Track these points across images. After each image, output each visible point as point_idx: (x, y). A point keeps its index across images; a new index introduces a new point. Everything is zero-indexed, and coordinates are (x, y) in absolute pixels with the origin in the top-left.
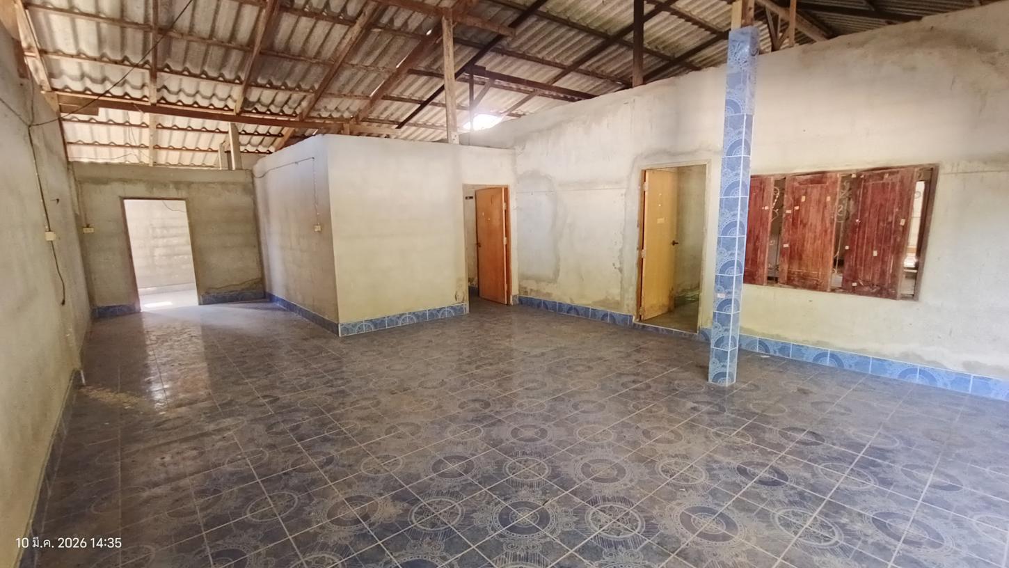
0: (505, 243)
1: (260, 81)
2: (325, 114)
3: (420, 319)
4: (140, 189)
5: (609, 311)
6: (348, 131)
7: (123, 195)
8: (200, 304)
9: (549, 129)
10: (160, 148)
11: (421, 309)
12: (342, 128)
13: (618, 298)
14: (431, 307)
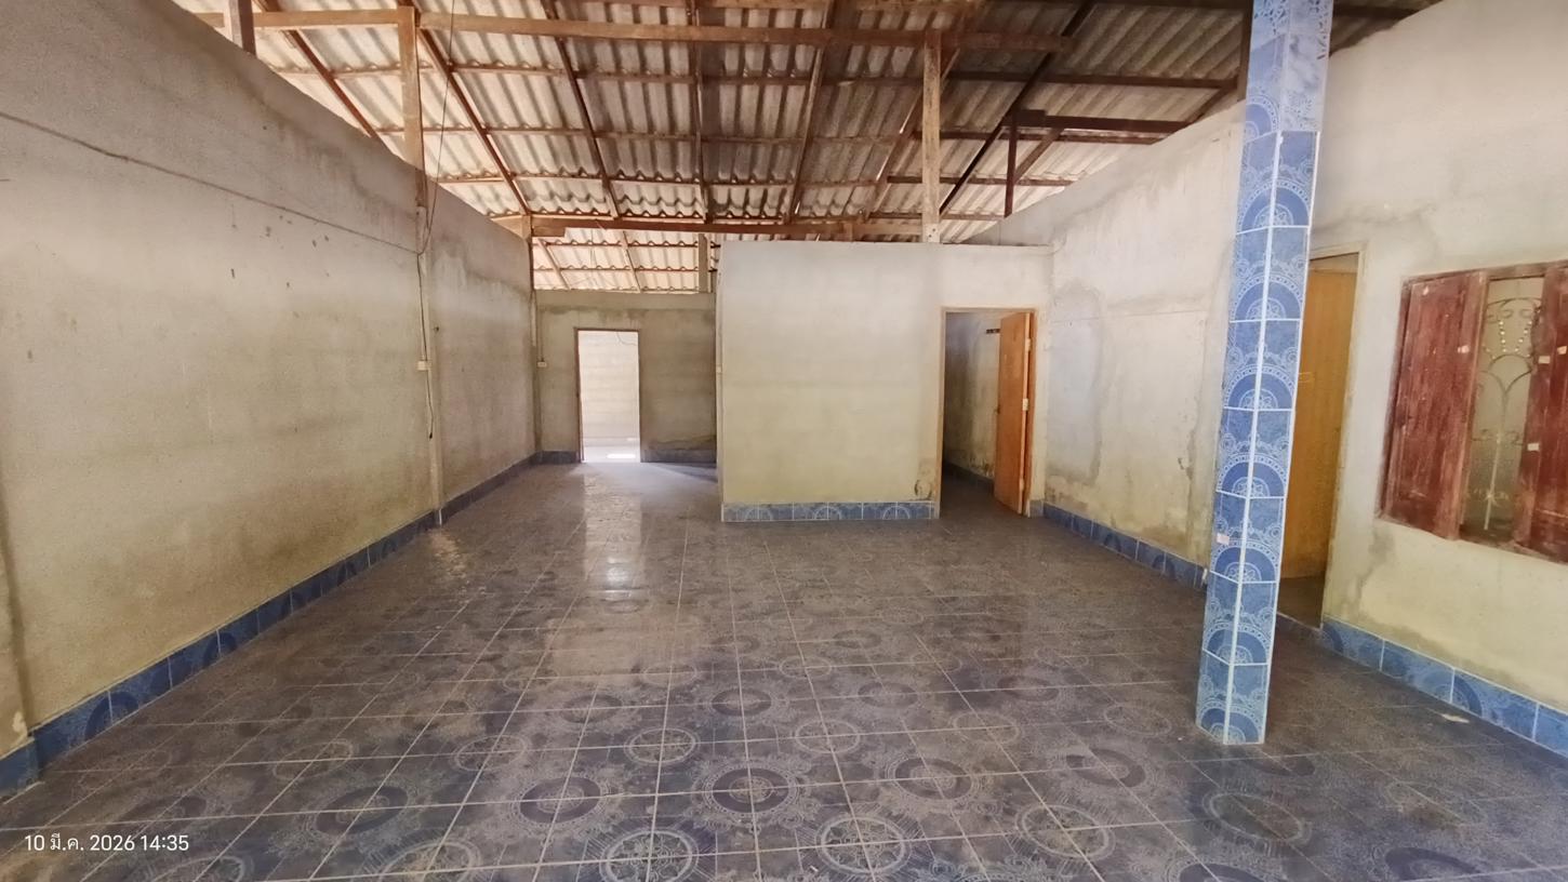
0: (1025, 408)
1: (722, 176)
2: (821, 213)
3: (849, 516)
4: (592, 318)
5: (1166, 551)
6: (851, 236)
7: (577, 326)
8: (642, 461)
9: (1099, 205)
10: (644, 270)
11: (852, 501)
12: (842, 230)
13: (1183, 529)
14: (871, 500)
